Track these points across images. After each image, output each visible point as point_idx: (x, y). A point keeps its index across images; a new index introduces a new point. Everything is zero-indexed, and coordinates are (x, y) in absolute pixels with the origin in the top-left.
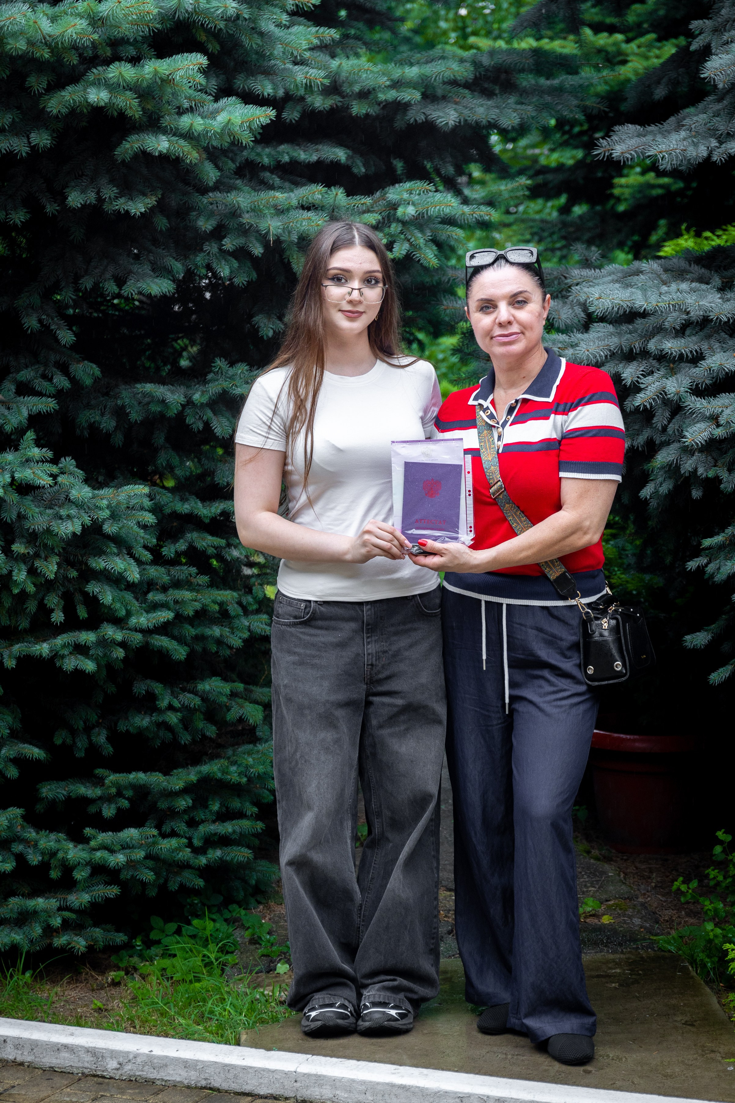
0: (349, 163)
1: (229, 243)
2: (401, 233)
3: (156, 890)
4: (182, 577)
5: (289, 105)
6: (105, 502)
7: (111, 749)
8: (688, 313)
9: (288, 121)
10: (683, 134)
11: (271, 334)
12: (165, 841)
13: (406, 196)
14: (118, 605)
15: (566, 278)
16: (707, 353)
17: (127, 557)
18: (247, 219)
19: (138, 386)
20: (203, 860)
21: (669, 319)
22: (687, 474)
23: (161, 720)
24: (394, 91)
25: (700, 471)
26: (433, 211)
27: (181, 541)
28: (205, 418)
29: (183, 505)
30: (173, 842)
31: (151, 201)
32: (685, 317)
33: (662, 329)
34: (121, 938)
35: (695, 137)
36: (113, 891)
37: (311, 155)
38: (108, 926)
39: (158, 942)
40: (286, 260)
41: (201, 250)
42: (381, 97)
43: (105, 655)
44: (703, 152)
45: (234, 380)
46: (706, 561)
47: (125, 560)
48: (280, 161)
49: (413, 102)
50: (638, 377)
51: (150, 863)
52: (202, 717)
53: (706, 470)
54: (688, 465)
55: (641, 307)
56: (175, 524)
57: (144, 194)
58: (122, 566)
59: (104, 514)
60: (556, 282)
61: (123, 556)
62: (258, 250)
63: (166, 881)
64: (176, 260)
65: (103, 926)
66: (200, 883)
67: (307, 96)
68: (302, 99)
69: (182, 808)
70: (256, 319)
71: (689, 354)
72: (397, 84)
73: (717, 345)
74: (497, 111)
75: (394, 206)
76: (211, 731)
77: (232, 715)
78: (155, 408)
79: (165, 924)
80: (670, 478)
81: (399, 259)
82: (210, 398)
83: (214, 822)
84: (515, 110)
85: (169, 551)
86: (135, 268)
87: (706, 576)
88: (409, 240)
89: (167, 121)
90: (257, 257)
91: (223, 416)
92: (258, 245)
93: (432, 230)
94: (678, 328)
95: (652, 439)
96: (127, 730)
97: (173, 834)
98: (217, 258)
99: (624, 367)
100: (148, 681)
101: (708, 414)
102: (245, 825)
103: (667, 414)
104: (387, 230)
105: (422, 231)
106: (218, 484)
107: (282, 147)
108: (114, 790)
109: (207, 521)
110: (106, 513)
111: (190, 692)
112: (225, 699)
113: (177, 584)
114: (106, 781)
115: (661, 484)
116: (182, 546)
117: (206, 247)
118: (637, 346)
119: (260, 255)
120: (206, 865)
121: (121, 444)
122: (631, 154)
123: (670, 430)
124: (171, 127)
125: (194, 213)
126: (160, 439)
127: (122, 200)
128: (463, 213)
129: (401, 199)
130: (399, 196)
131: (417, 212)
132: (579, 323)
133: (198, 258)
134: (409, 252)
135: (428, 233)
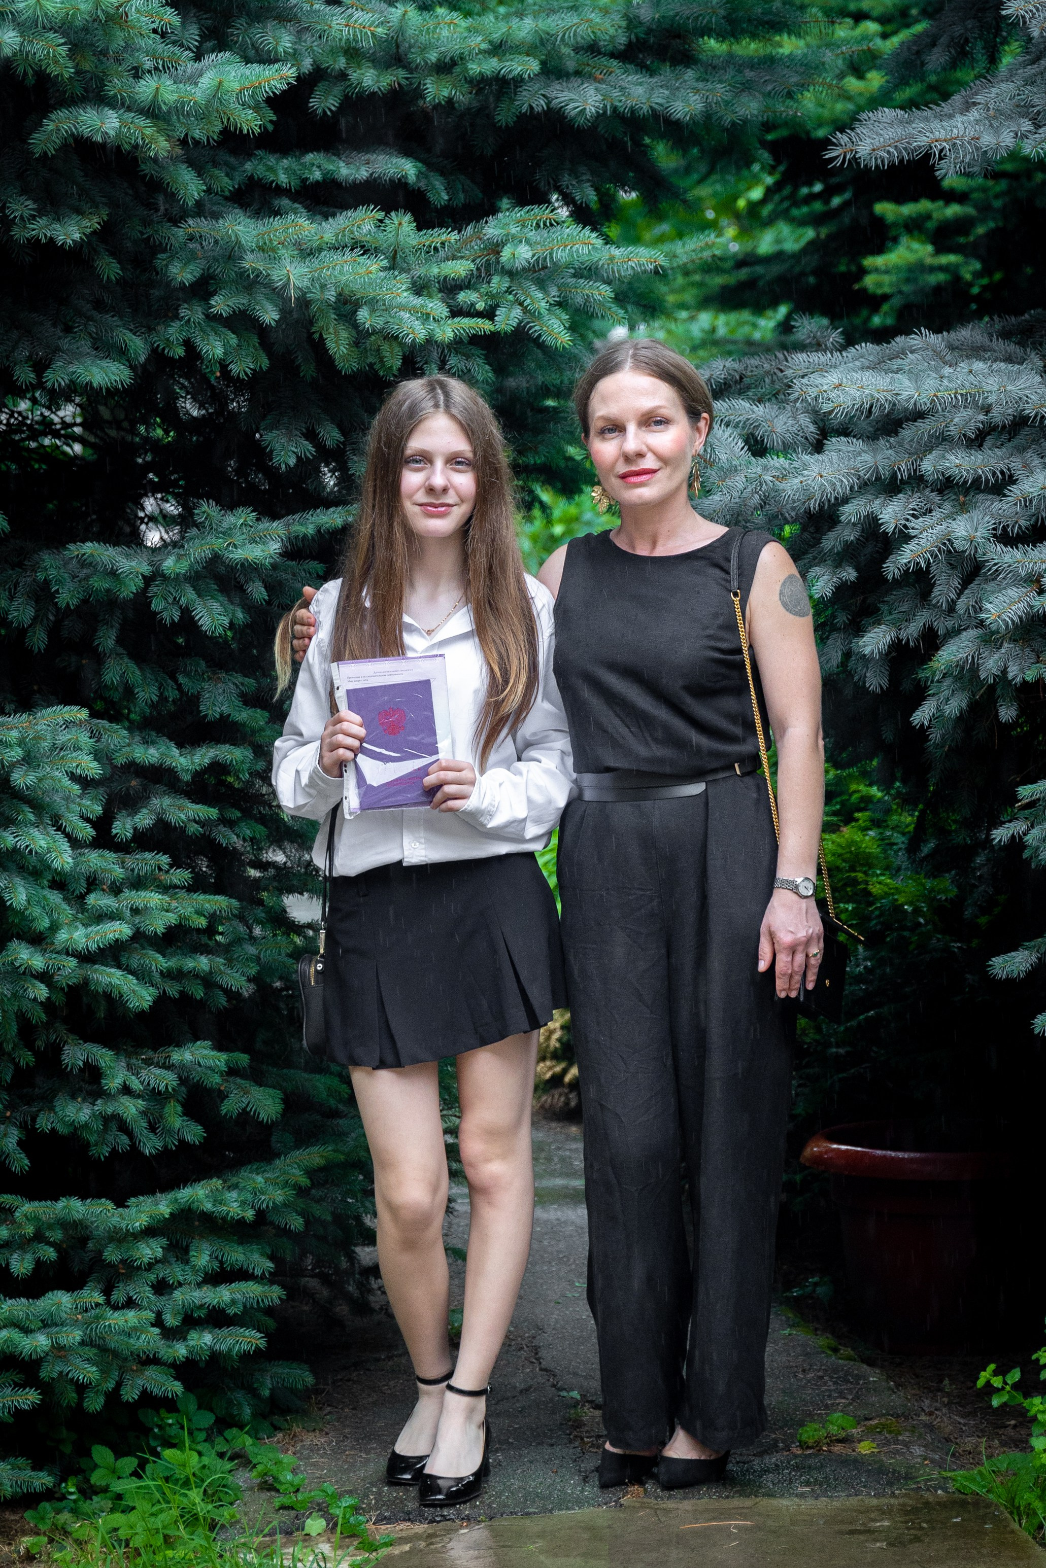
0: (422, 185)
1: (221, 304)
2: (509, 291)
3: (101, 1400)
4: (146, 869)
5: (321, 87)
6: (15, 734)
7: (27, 1162)
8: (987, 409)
9: (319, 111)
10: (974, 114)
11: (292, 461)
12: (116, 1314)
13: (514, 230)
14: (36, 911)
15: (782, 370)
16: (1019, 473)
17: (52, 831)
18: (251, 262)
19: (71, 547)
20: (181, 1351)
21: (956, 420)
22: (991, 681)
23: (110, 1111)
24: (495, 59)
25: (1013, 671)
26: (561, 255)
27: (145, 811)
28: (182, 601)
29: (147, 749)
30: (131, 1317)
31: (92, 223)
32: (982, 417)
33: (944, 440)
34: (43, 1480)
35: (995, 117)
36: (29, 1398)
37: (358, 169)
38: (21, 1461)
39: (105, 1490)
40: (316, 336)
41: (177, 317)
42: (473, 69)
43: (15, 995)
44: (1007, 140)
45: (230, 536)
46: (1024, 827)
47: (48, 834)
48: (307, 179)
49: (526, 76)
50: (907, 520)
51: (91, 1352)
52: (179, 1109)
53: (1022, 670)
54: (991, 665)
55: (908, 400)
56: (133, 783)
57: (79, 212)
58: (43, 843)
59: (13, 753)
60: (768, 380)
61: (45, 828)
62: (270, 315)
63: (119, 1385)
64: (134, 334)
65: (12, 1460)
66: (177, 1387)
67: (349, 72)
68: (343, 76)
69: (146, 1260)
70: (267, 437)
71: (990, 476)
72: (498, 49)
73: (1036, 461)
74: (667, 92)
75: (496, 248)
76: (194, 1133)
77: (231, 1106)
78: (100, 584)
79: (116, 1460)
80: (963, 689)
81: (505, 333)
82: (191, 566)
83: (199, 1285)
84: (697, 91)
85: (123, 827)
86: (65, 343)
87: (1026, 854)
88: (521, 304)
89: (116, 85)
91: (213, 598)
92: (269, 307)
93: (560, 287)
94: (973, 436)
95: (931, 628)
96: (53, 1130)
97: (130, 1304)
98: (202, 330)
99: (883, 505)
100: (89, 1046)
101: (1023, 574)
102: (251, 1291)
103: (956, 583)
104: (484, 288)
105: (543, 288)
106: (206, 715)
107: (309, 157)
108: (30, 1230)
109: (187, 777)
110: (16, 753)
111: (158, 1066)
112: (217, 1079)
113: (138, 883)
114: (17, 1214)
115: (948, 699)
116: (144, 819)
117: (183, 312)
118: (904, 468)
119: (273, 324)
120: (187, 1358)
121: (42, 646)
122: (889, 152)
123: (961, 605)
124: (123, 98)
125: (164, 256)
126: (108, 639)
127: (43, 221)
128: (612, 259)
129: (507, 235)
130: (504, 232)
131: (533, 256)
132: (806, 438)
133: (171, 330)
134: (521, 322)
135: (554, 291)
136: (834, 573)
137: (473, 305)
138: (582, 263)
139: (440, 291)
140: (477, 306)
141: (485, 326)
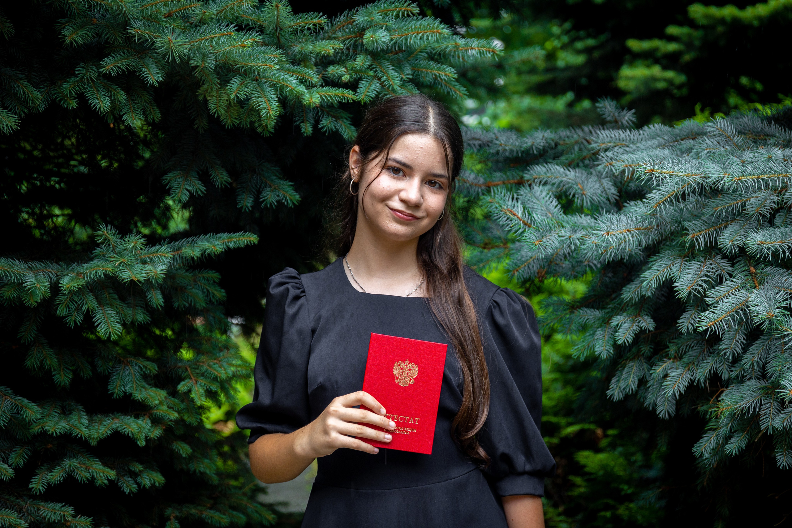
1: (111, 65)
2: (370, 67)
8: (784, 193)
13: (377, 17)
15: (589, 143)
18: (137, 29)
21: (753, 199)
22: (771, 432)
26: (415, 41)
27: (56, 469)
28: (84, 308)
29: (58, 422)
32: (775, 198)
33: (740, 215)
41: (72, 74)
45: (122, 256)
55: (717, 182)
56: (48, 447)
60: (576, 148)
62: (154, 77)
70: (168, 177)
75: (361, 32)
82: (88, 282)
85: (37, 483)
88: (379, 79)
90: (152, 86)
91: (110, 308)
92: (155, 69)
93: (413, 67)
94: (768, 214)
98: (94, 86)
104: (350, 64)
105: (398, 66)
106: (113, 394)
109: (93, 443)
115: (727, 437)
116: (56, 476)
117: (79, 70)
118: (701, 239)
119: (156, 84)
126: (29, 332)
128: (457, 47)
129: (371, 22)
130: (369, 19)
131: (392, 40)
132: (608, 199)
133: (66, 85)
134: (379, 93)
135: (408, 70)
136: (633, 321)
137: (340, 77)
138: (434, 49)
139: (316, 65)
140: (343, 79)
141: (349, 95)
